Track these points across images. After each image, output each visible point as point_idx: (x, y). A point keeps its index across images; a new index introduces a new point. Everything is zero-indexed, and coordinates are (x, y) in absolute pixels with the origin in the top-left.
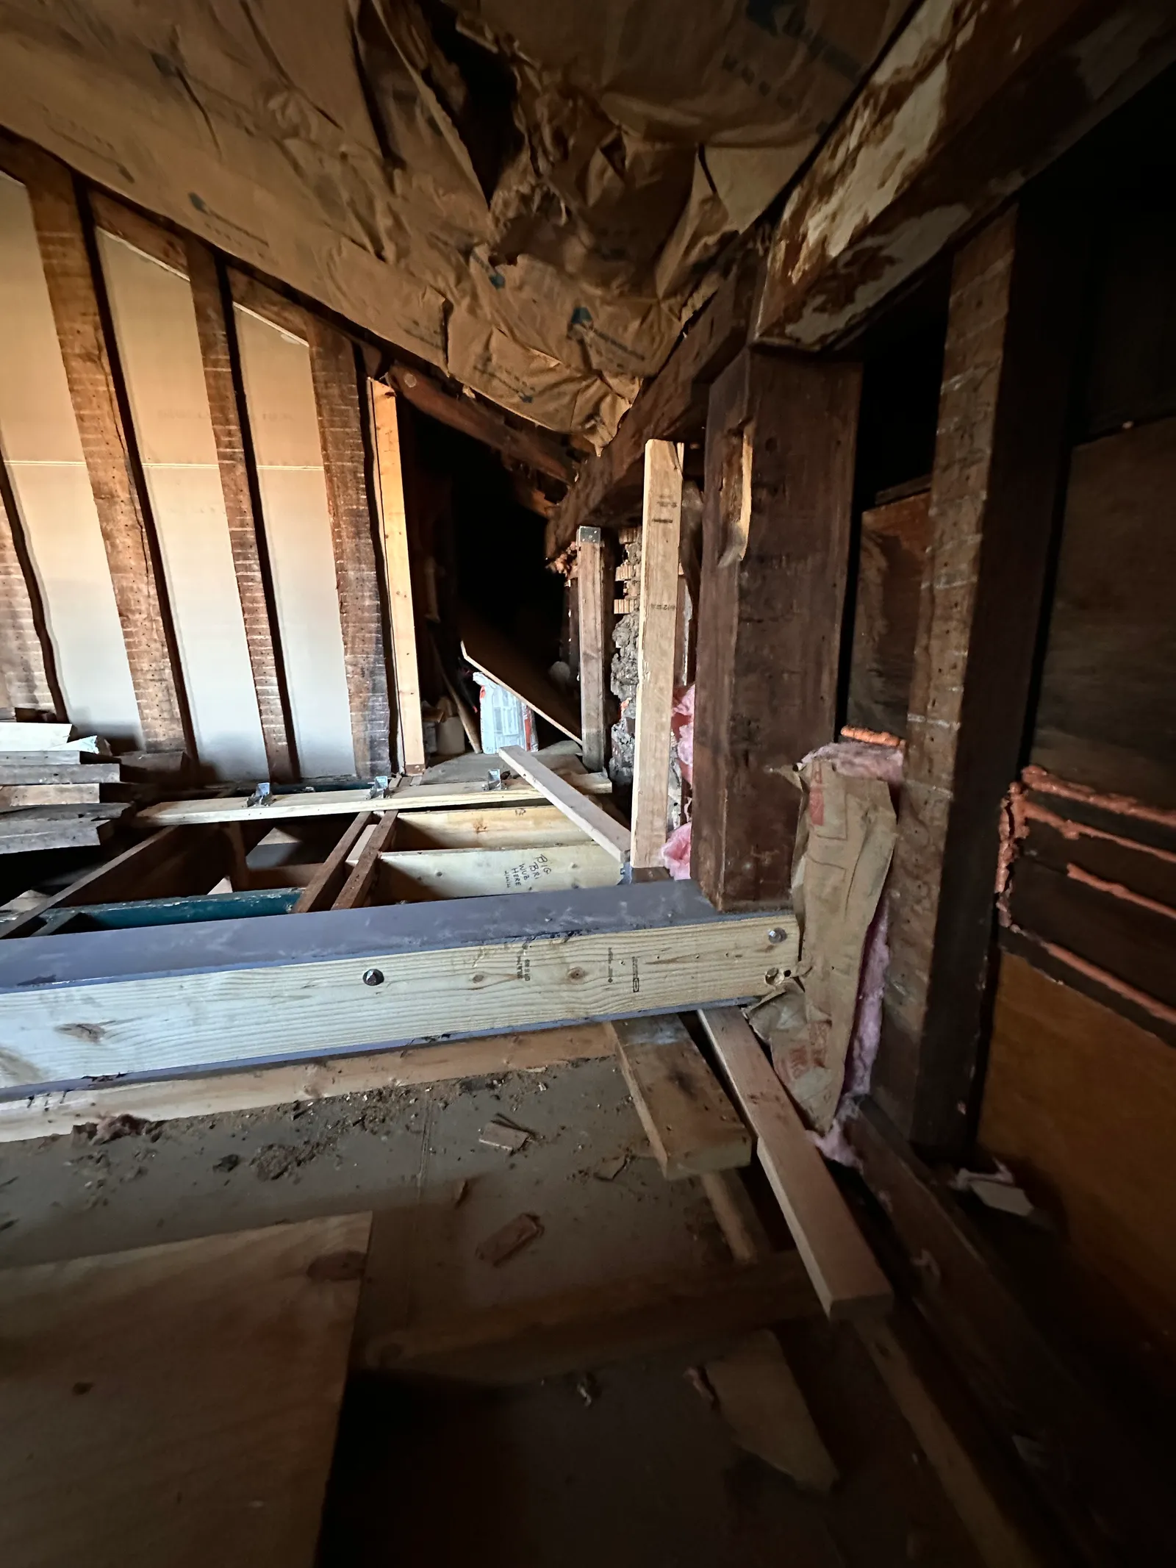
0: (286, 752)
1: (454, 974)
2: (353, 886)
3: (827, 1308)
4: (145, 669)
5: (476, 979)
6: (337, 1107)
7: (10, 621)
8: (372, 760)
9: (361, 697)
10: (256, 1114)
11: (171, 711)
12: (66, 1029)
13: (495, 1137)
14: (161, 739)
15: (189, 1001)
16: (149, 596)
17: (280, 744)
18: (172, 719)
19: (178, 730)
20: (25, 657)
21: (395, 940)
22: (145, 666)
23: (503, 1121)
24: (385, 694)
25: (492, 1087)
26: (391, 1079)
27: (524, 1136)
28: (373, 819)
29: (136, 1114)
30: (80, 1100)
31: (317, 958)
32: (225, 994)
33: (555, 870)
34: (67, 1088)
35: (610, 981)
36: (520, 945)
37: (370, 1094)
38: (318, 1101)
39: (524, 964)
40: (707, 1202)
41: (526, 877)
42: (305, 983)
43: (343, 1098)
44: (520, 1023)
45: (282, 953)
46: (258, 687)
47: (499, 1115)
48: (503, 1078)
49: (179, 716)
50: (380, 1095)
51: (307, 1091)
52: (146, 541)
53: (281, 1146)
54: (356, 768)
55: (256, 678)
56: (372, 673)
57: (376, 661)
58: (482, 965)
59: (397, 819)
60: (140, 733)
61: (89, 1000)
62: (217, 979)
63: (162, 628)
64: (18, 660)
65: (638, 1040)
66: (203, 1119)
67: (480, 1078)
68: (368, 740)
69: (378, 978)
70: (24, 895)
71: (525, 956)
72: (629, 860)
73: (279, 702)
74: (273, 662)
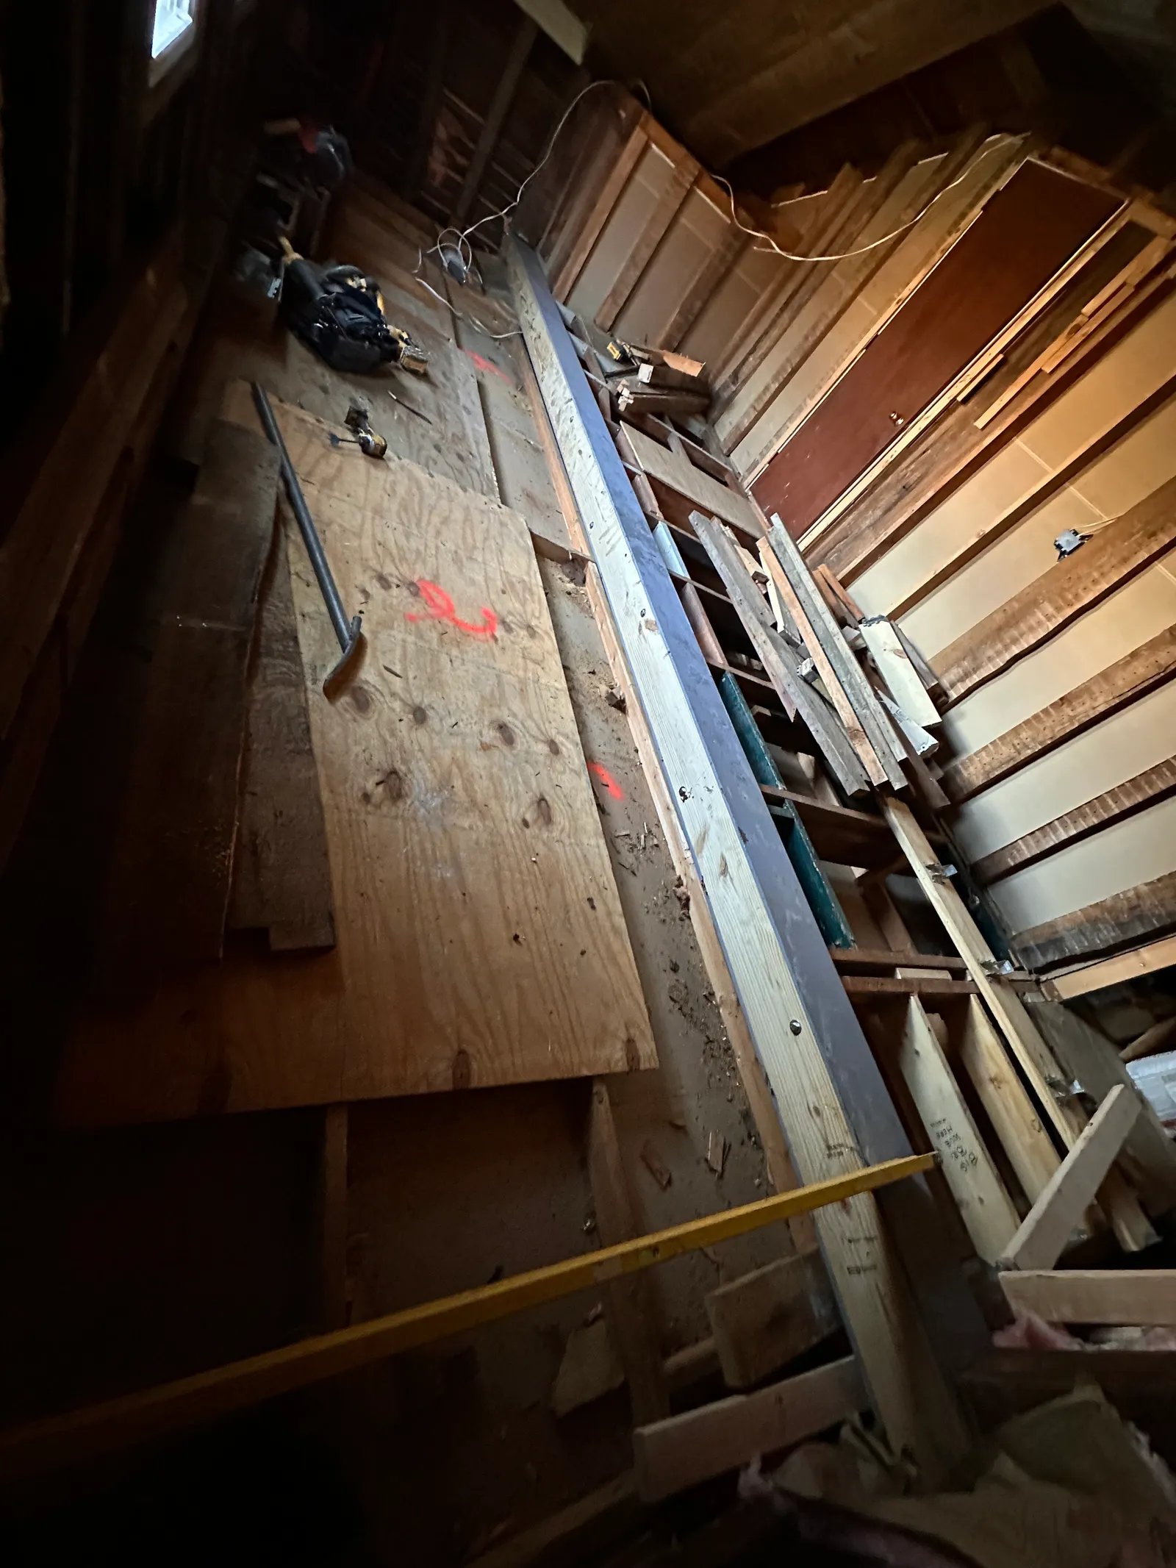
0: (1003, 868)
1: (816, 1090)
2: (871, 985)
3: (639, 1430)
4: (1021, 736)
5: (817, 1110)
6: (716, 1021)
7: (1008, 641)
8: (1038, 946)
9: (1103, 914)
10: (703, 970)
11: (994, 769)
12: (723, 858)
13: (716, 1145)
14: (965, 774)
15: (752, 915)
16: (1094, 708)
17: (1009, 860)
18: (988, 773)
19: (979, 781)
20: (984, 664)
21: (827, 1037)
22: (1024, 735)
23: (726, 1149)
24: (1122, 938)
25: (750, 1137)
26: (740, 1053)
27: (719, 1169)
28: (960, 973)
29: (691, 903)
30: (693, 874)
31: (798, 984)
32: (759, 932)
33: (968, 1177)
34: (696, 864)
35: (850, 1241)
36: (853, 1145)
37: (727, 1041)
38: (717, 1007)
39: (839, 1150)
40: (697, 1340)
41: (948, 1143)
42: (780, 982)
43: (722, 1023)
44: (795, 1155)
45: (795, 960)
46: (1056, 823)
47: (730, 1146)
48: (758, 1146)
49: (992, 777)
50: (728, 1049)
51: (721, 997)
52: (1151, 681)
53: (687, 994)
54: (1020, 934)
55: (1065, 817)
56: (1141, 918)
57: (1159, 917)
58: (827, 1112)
59: (967, 997)
60: (964, 757)
61: (740, 863)
62: (768, 927)
63: (1068, 731)
64: (979, 662)
65: (809, 1273)
66: (695, 941)
67: (754, 1125)
68: (1057, 936)
69: (796, 1031)
70: (810, 757)
71: (846, 1151)
72: (1008, 1269)
73: (1052, 844)
74: (1091, 824)
